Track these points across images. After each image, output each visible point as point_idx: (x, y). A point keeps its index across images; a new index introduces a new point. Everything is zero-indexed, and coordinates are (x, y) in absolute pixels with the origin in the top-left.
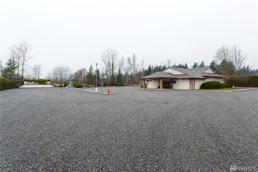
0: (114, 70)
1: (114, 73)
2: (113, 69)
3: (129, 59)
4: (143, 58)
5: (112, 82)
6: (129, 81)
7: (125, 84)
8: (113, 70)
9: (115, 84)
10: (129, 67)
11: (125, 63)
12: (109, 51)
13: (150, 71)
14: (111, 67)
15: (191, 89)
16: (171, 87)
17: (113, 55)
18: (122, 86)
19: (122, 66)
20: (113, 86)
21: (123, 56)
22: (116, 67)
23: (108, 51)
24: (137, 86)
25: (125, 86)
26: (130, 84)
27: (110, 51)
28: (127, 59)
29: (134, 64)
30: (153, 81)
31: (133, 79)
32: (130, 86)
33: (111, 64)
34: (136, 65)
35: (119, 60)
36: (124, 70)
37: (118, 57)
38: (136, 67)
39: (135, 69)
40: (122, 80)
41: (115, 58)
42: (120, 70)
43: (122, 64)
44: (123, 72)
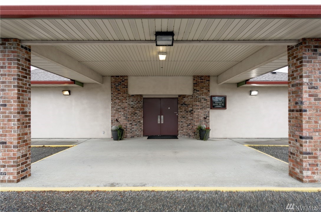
30: (66, 94)
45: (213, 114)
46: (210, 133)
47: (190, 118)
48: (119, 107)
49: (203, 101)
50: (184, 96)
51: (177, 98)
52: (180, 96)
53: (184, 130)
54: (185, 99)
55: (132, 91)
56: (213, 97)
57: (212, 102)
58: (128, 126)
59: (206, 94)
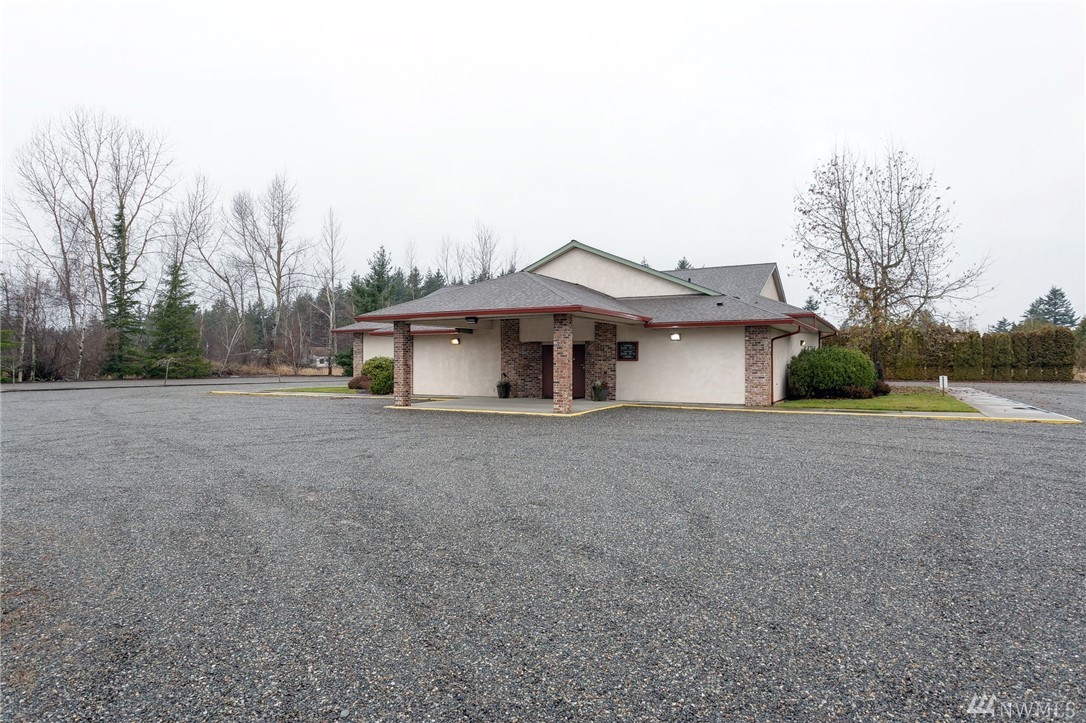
0: (129, 267)
1: (129, 287)
2: (124, 258)
3: (242, 210)
4: (331, 215)
5: (110, 347)
6: (243, 347)
7: (218, 365)
8: (123, 267)
9: (133, 365)
10: (244, 256)
11: (218, 233)
12: (91, 135)
13: (380, 289)
14: (110, 245)
15: (759, 399)
16: (604, 386)
17: (124, 161)
18: (194, 377)
19: (192, 249)
20: (121, 378)
21: (201, 180)
22: (148, 248)
23: (80, 131)
24: (296, 375)
25: (216, 375)
26: (252, 367)
27: (104, 133)
28: (229, 208)
29: (280, 242)
30: (455, 341)
31: (269, 333)
32: (248, 374)
33: (107, 224)
34: (287, 248)
35: (176, 203)
36: (206, 275)
37: (166, 184)
38: (291, 261)
39: (285, 271)
40: (196, 340)
41: (139, 187)
42: (175, 270)
43: (195, 232)
44: (202, 285)
45: (622, 367)
46: (617, 393)
48: (509, 358)
49: (606, 349)
51: (583, 345)
54: (590, 347)
55: (524, 338)
56: (620, 344)
57: (619, 351)
58: (519, 382)
59: (611, 340)
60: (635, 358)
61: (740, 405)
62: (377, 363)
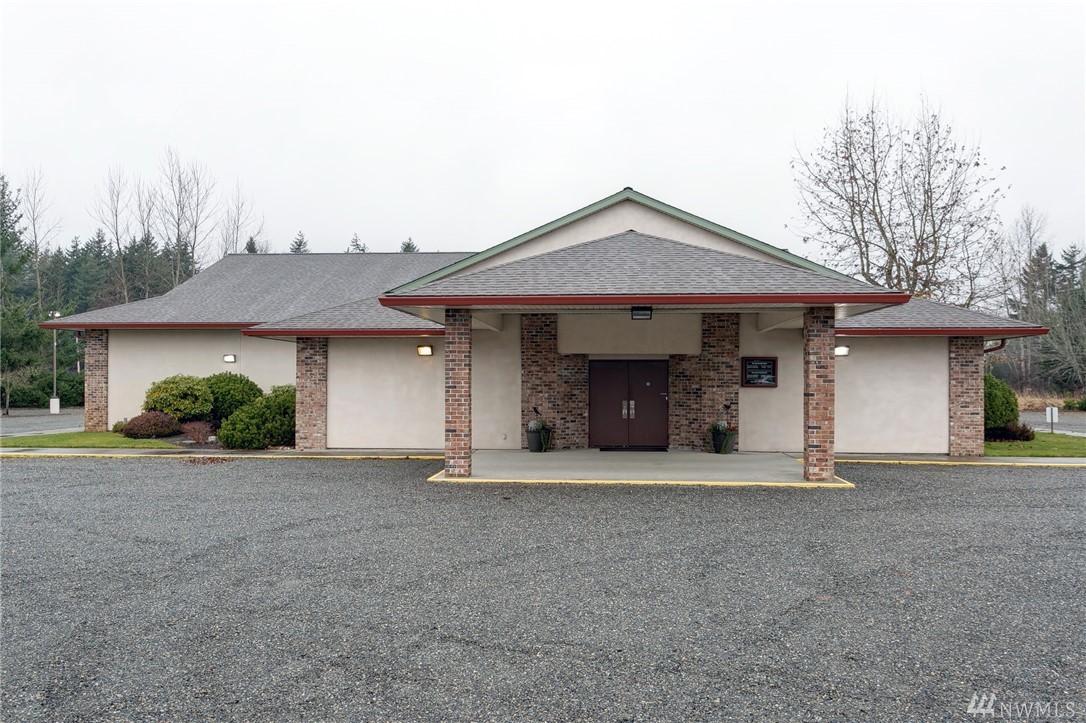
15: (971, 445)
30: (425, 351)
45: (748, 397)
46: (741, 439)
47: (695, 406)
48: (538, 382)
49: (723, 368)
50: (682, 358)
51: (667, 361)
52: (672, 357)
53: (683, 435)
54: (685, 365)
55: (565, 348)
56: (746, 361)
57: (744, 371)
58: (559, 422)
59: (731, 353)
60: (773, 383)
61: (939, 455)
62: (183, 387)
